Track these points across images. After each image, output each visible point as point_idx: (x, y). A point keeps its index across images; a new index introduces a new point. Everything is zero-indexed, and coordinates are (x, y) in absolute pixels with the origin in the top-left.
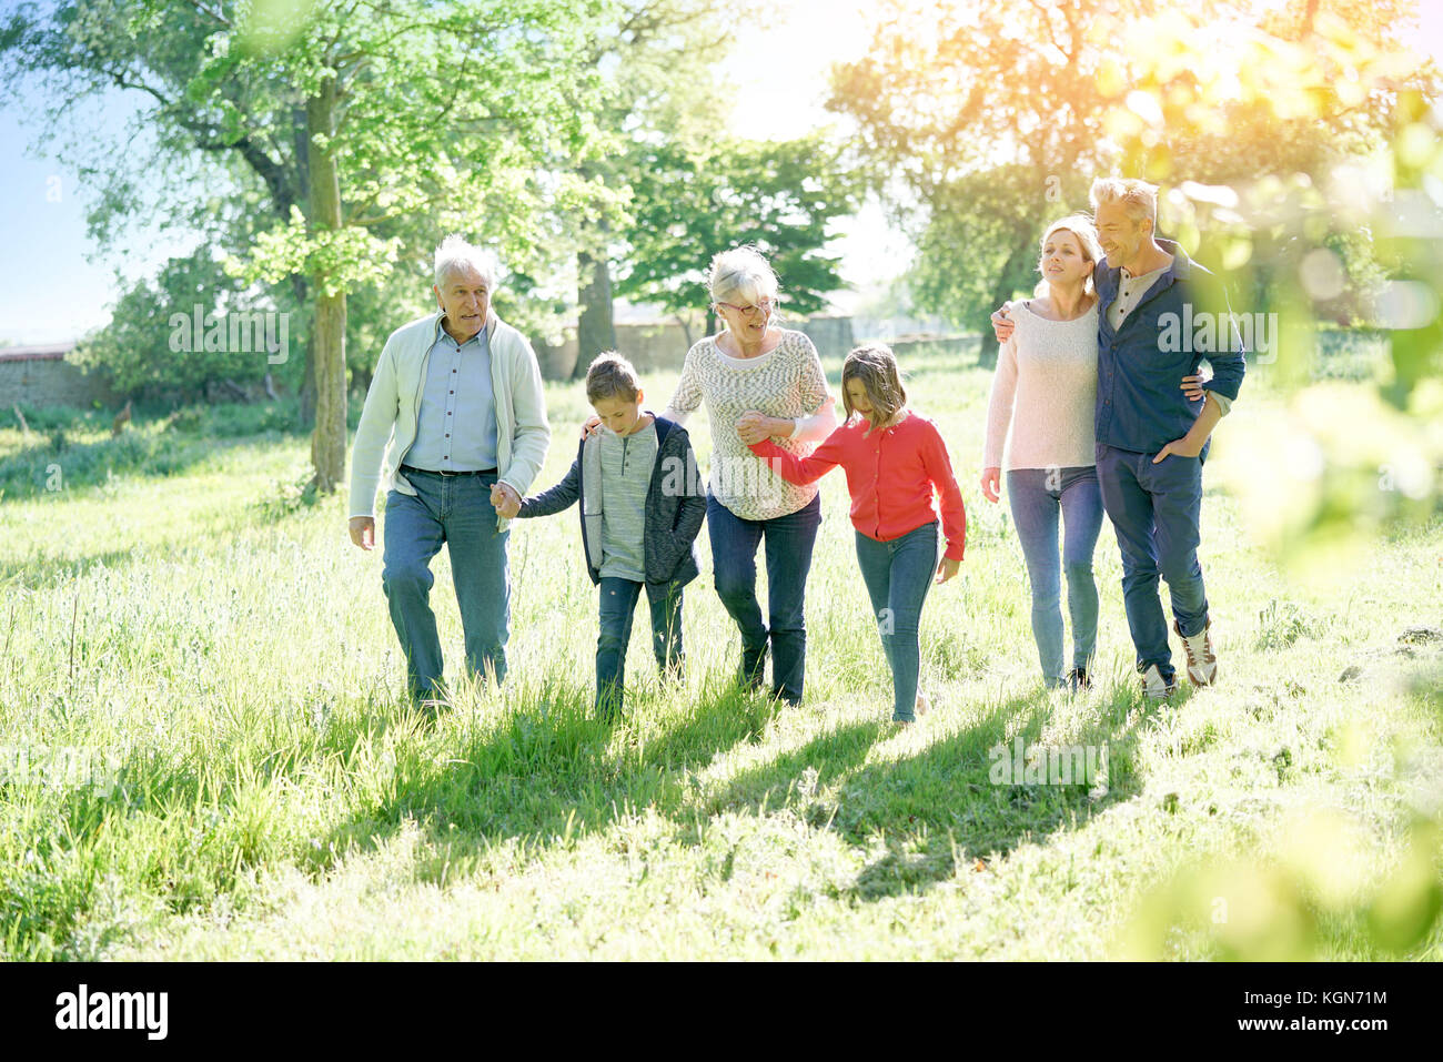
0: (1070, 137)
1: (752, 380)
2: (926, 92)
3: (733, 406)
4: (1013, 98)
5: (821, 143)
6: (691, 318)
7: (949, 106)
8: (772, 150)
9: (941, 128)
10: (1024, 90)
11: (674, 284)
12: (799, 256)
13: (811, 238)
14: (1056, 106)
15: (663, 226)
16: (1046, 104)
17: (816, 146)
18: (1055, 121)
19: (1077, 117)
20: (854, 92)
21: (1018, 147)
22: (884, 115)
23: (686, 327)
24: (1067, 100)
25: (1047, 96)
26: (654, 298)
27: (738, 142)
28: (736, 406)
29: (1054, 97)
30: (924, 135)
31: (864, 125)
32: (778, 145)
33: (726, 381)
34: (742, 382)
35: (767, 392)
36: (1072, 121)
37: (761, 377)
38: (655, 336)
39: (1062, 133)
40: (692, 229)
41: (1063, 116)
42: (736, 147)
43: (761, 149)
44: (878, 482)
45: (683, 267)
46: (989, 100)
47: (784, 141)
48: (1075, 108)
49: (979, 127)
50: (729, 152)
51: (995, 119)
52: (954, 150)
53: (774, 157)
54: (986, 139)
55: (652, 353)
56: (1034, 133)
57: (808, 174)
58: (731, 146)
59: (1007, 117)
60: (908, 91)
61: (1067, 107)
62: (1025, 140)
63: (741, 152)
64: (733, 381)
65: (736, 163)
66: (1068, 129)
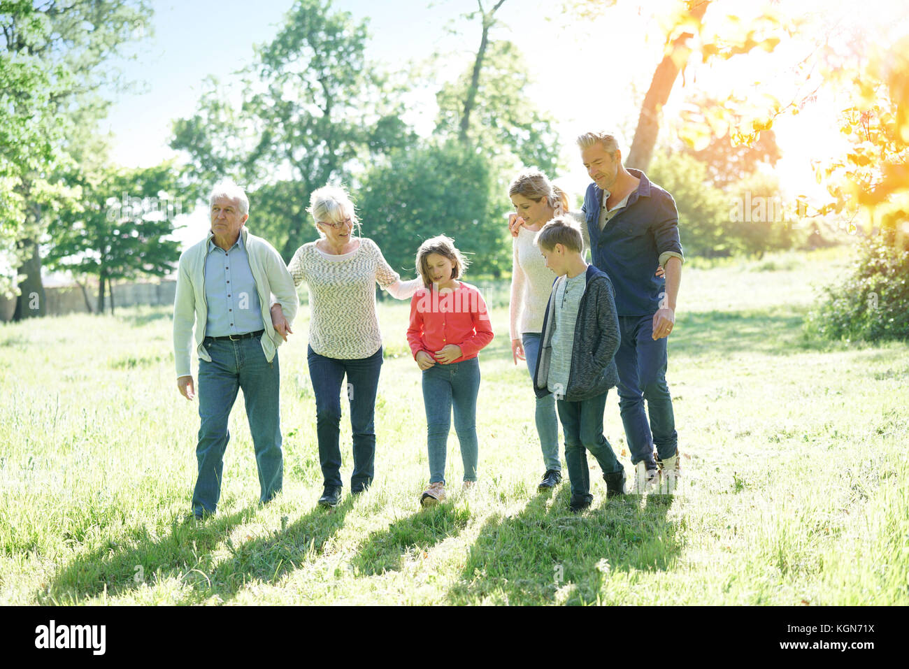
0: (326, 162)
1: (344, 268)
2: (235, 135)
3: (331, 284)
4: (289, 139)
5: (170, 168)
6: (86, 282)
7: (249, 144)
8: (140, 173)
9: (244, 157)
10: (297, 133)
11: (77, 259)
12: (157, 240)
13: (164, 228)
14: (317, 143)
15: (70, 223)
16: (311, 142)
17: (167, 170)
18: (316, 153)
19: (330, 149)
20: (188, 137)
21: (293, 169)
22: (207, 150)
23: (83, 287)
24: (324, 139)
25: (311, 136)
26: (65, 267)
27: (118, 169)
28: (334, 284)
29: (316, 137)
30: (234, 162)
31: (195, 157)
32: (144, 170)
33: (326, 269)
34: (337, 269)
35: (355, 275)
36: (328, 152)
37: (350, 266)
38: (66, 293)
39: (321, 159)
40: (89, 224)
41: (322, 149)
42: (117, 171)
43: (133, 173)
44: (445, 329)
45: (84, 248)
46: (274, 140)
47: (148, 168)
48: (329, 144)
49: (268, 157)
50: (113, 174)
51: (278, 152)
52: (252, 171)
53: (142, 177)
54: (272, 164)
55: (61, 305)
56: (303, 160)
57: (162, 188)
58: (114, 171)
59: (286, 151)
60: (222, 135)
61: (324, 143)
62: (297, 164)
63: (121, 174)
64: (331, 269)
65: (118, 182)
66: (325, 156)
